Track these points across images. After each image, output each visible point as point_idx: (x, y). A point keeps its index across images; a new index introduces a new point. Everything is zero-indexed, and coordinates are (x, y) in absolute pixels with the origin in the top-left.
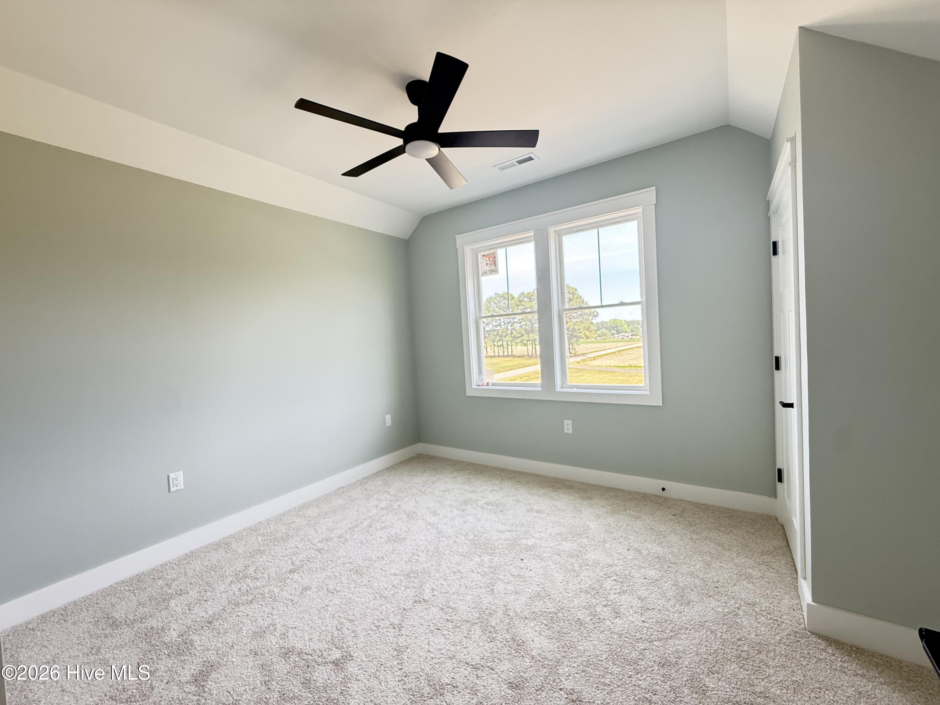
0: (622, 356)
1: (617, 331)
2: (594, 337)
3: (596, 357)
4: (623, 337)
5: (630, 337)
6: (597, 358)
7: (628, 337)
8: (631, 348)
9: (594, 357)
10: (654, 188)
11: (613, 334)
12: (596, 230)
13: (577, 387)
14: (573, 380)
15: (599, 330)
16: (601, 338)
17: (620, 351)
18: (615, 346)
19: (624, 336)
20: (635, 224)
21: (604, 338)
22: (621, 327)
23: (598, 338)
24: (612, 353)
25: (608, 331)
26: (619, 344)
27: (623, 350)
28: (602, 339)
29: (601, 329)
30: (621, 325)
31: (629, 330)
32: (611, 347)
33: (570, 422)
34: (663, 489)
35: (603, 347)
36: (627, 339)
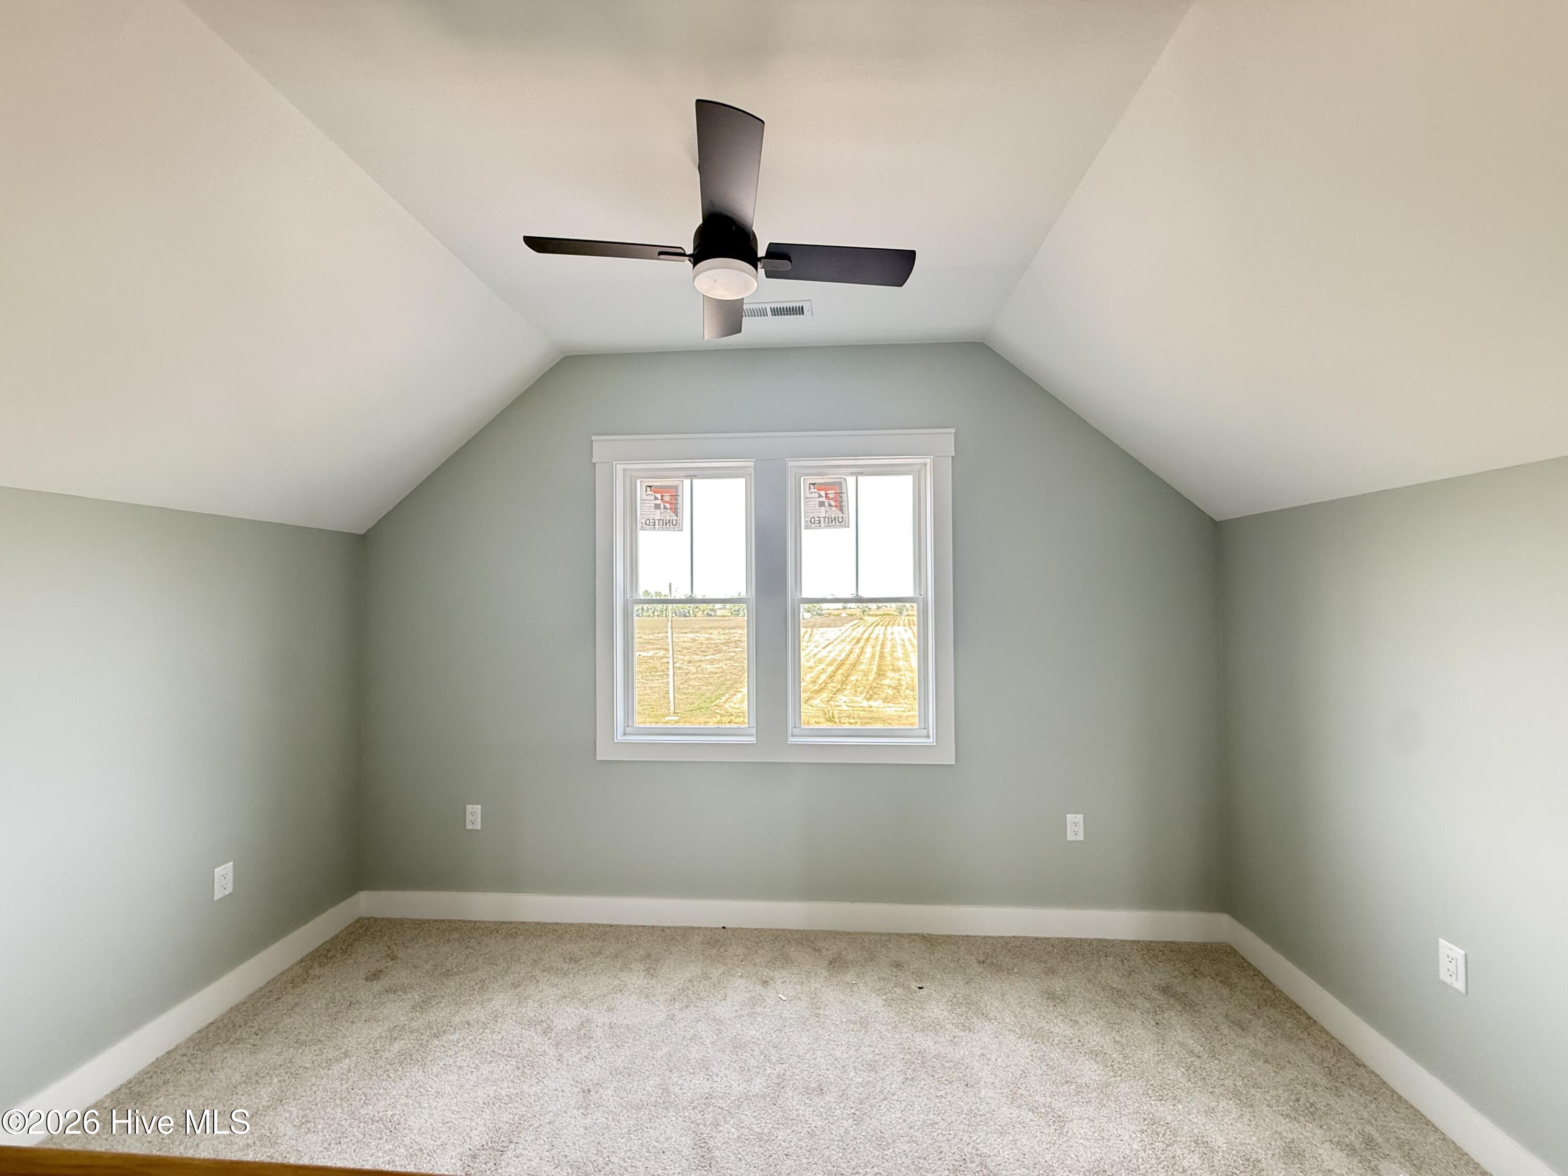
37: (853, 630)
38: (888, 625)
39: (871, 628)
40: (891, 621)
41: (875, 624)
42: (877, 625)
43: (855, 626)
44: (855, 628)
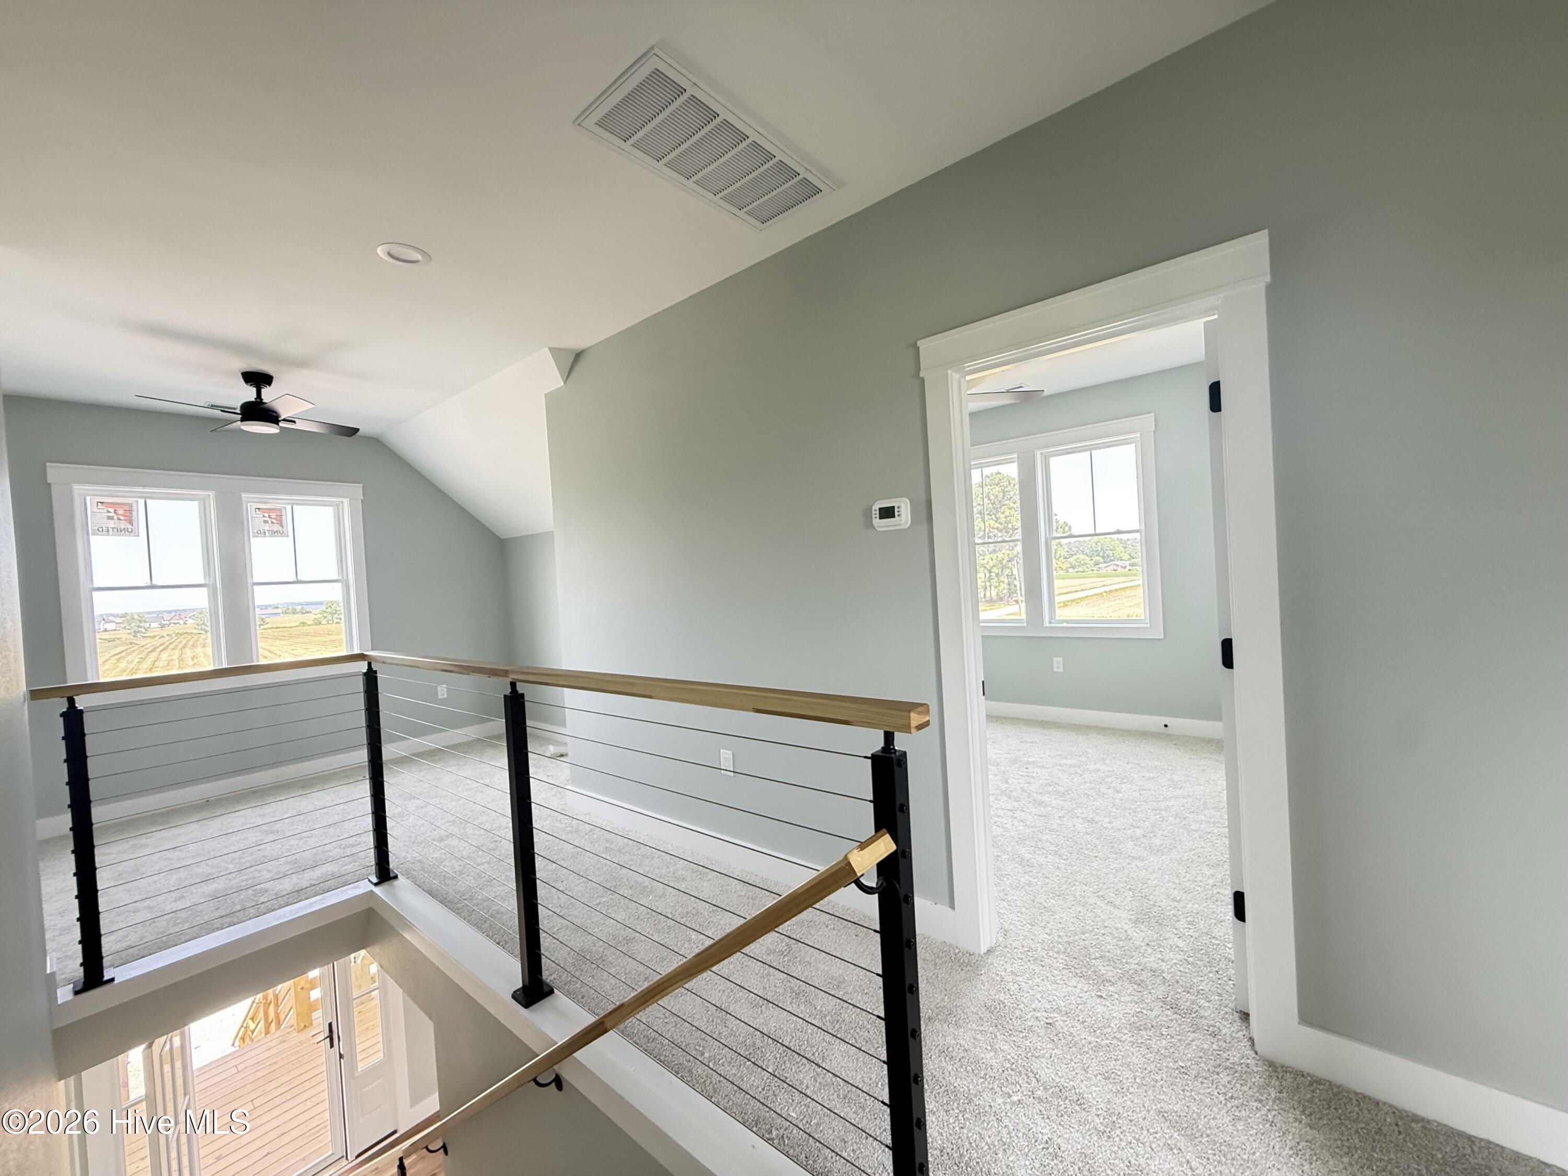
0: (1115, 600)
1: (1103, 557)
2: (1064, 568)
3: (1068, 601)
4: (1115, 568)
5: (1129, 568)
6: (1069, 604)
7: (1125, 567)
8: (1131, 587)
9: (1064, 602)
10: (1152, 414)
11: (1097, 564)
12: (1089, 452)
13: (1067, 621)
14: (1063, 614)
15: (1072, 555)
16: (1076, 570)
17: (1111, 591)
18: (1102, 584)
19: (1118, 566)
20: (1131, 448)
21: (1080, 569)
22: (1111, 550)
23: (1071, 570)
24: (1095, 595)
25: (1088, 559)
26: (1108, 581)
27: (1116, 590)
28: (1077, 572)
29: (1075, 554)
30: (1111, 548)
31: (1126, 557)
32: (1094, 585)
33: (1061, 659)
34: (1166, 726)
35: (1080, 585)
36: (1123, 570)
37: (118, 660)
38: (185, 646)
39: (153, 656)
40: (189, 641)
41: (161, 648)
42: (165, 649)
43: (123, 654)
44: (122, 657)
